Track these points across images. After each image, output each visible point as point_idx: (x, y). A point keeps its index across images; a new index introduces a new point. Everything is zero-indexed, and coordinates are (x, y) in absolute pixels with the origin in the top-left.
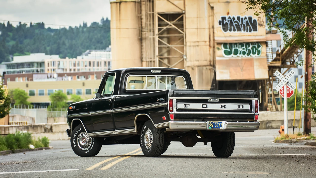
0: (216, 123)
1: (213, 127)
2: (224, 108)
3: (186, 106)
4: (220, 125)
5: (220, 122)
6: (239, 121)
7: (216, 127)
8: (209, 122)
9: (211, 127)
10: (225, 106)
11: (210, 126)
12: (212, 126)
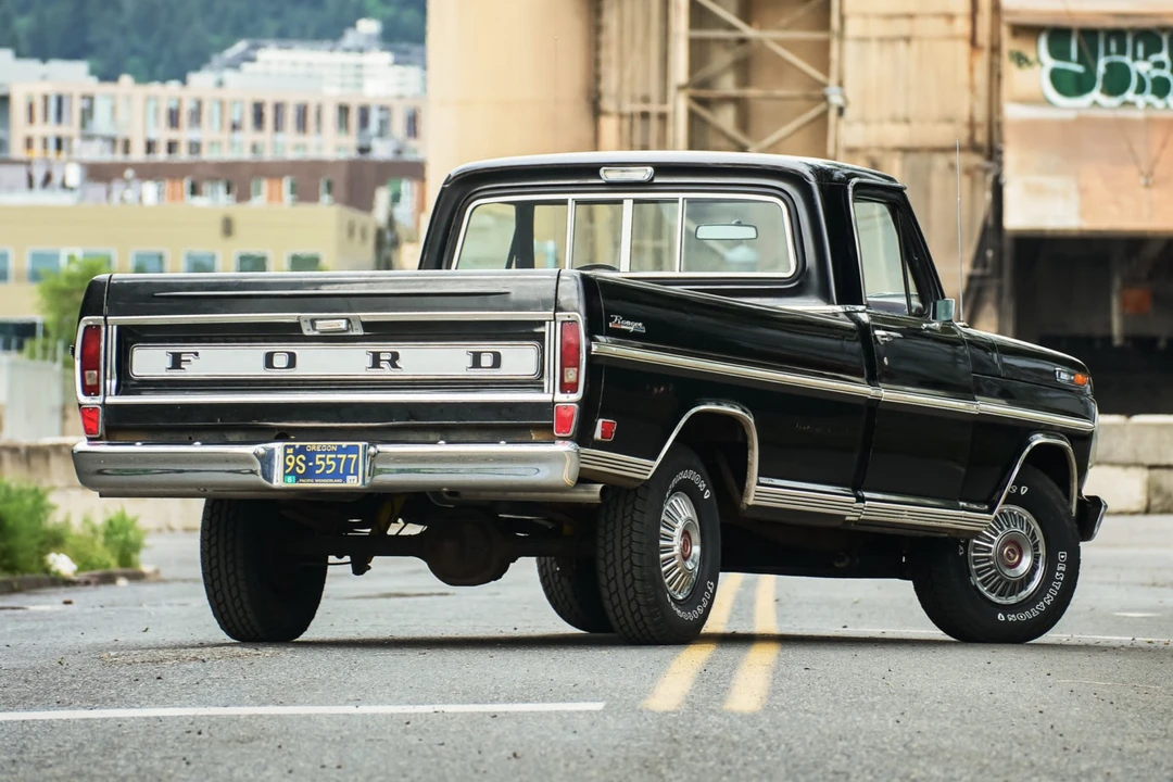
0: (321, 453)
1: (304, 476)
2: (386, 372)
3: (177, 362)
4: (348, 461)
5: (344, 444)
6: (448, 443)
7: (323, 476)
8: (286, 447)
9: (293, 473)
10: (395, 356)
11: (286, 467)
12: (301, 468)
